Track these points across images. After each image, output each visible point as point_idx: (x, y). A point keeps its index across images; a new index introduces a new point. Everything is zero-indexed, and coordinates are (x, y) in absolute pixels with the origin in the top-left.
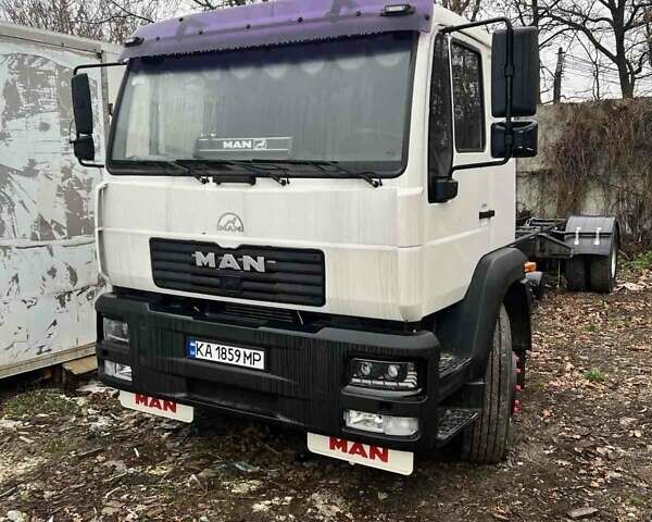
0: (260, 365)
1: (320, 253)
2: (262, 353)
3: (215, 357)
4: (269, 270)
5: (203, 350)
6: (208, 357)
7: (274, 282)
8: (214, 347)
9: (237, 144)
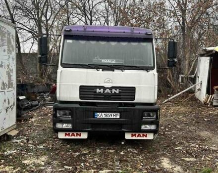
0: (118, 117)
1: (134, 88)
2: (119, 114)
3: (104, 117)
4: (120, 92)
5: (100, 115)
6: (101, 117)
7: (121, 96)
8: (103, 114)
9: (106, 61)
